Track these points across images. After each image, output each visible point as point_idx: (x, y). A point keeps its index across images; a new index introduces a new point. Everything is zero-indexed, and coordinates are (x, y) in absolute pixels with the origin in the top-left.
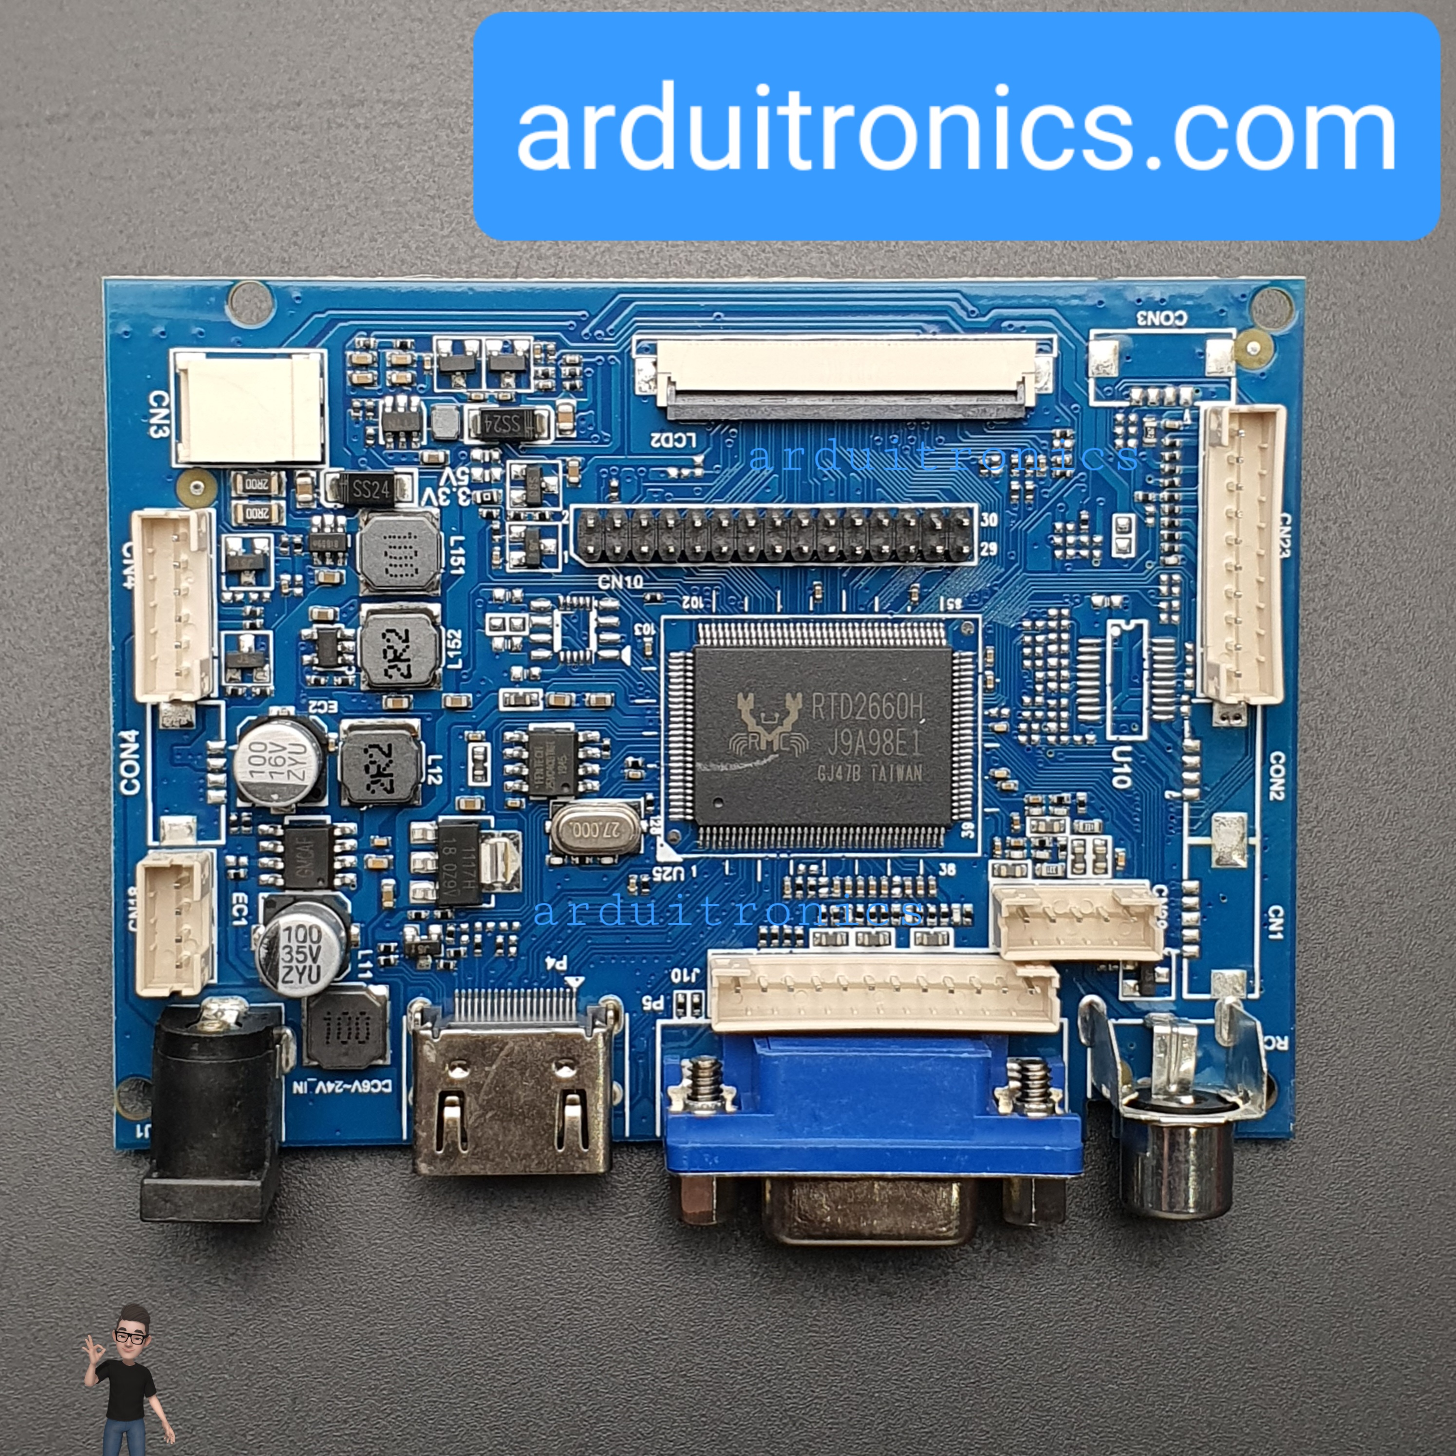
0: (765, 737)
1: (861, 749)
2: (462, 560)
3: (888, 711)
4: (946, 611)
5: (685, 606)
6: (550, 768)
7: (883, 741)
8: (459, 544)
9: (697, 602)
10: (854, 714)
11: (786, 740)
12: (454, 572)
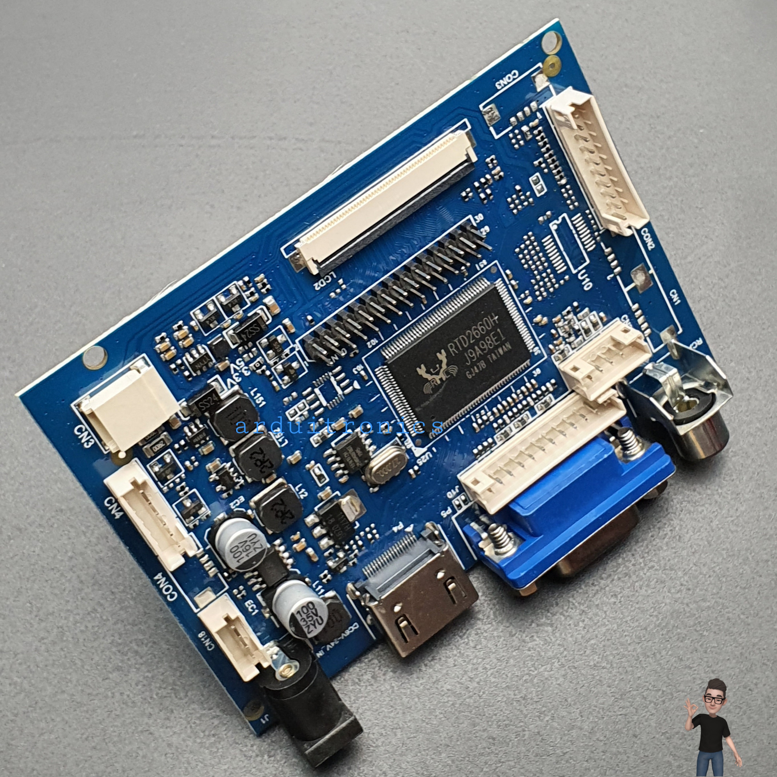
0: (437, 378)
1: (480, 354)
2: (262, 398)
3: (482, 329)
4: (481, 269)
5: (370, 347)
6: (355, 457)
7: (487, 344)
8: (255, 393)
9: (374, 341)
10: (469, 341)
11: (447, 373)
12: (261, 406)
